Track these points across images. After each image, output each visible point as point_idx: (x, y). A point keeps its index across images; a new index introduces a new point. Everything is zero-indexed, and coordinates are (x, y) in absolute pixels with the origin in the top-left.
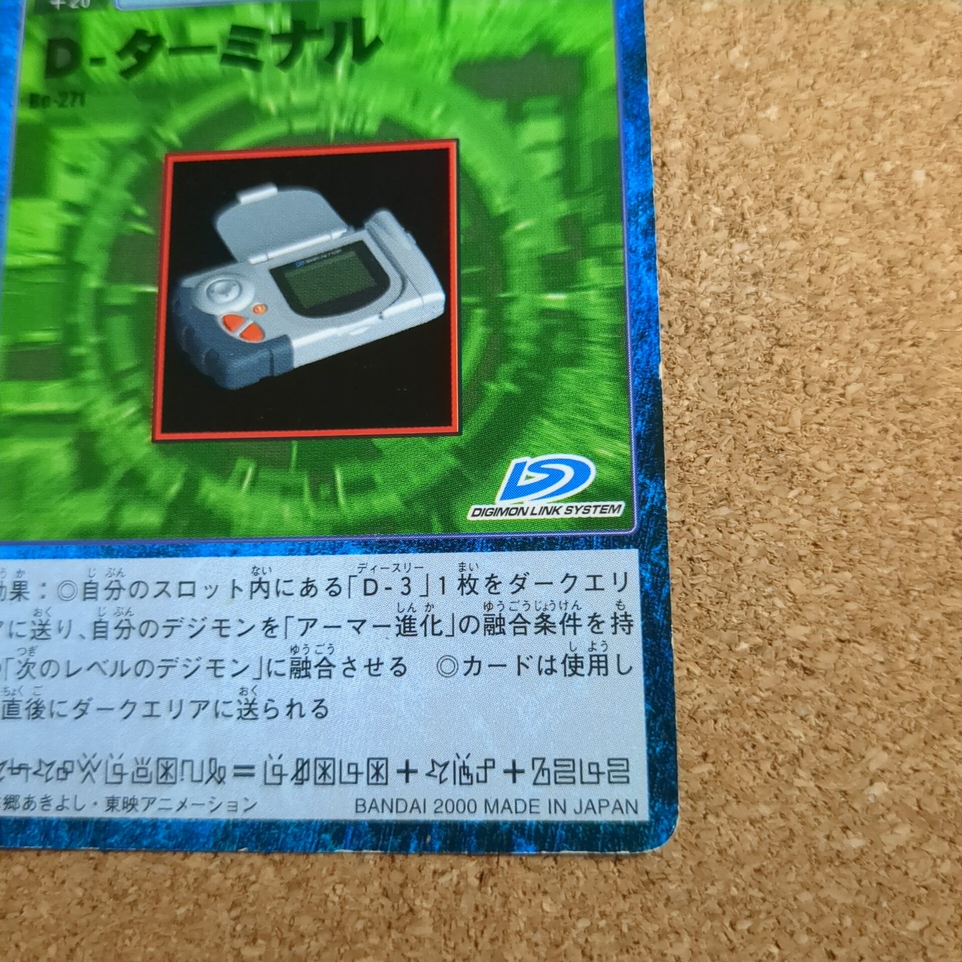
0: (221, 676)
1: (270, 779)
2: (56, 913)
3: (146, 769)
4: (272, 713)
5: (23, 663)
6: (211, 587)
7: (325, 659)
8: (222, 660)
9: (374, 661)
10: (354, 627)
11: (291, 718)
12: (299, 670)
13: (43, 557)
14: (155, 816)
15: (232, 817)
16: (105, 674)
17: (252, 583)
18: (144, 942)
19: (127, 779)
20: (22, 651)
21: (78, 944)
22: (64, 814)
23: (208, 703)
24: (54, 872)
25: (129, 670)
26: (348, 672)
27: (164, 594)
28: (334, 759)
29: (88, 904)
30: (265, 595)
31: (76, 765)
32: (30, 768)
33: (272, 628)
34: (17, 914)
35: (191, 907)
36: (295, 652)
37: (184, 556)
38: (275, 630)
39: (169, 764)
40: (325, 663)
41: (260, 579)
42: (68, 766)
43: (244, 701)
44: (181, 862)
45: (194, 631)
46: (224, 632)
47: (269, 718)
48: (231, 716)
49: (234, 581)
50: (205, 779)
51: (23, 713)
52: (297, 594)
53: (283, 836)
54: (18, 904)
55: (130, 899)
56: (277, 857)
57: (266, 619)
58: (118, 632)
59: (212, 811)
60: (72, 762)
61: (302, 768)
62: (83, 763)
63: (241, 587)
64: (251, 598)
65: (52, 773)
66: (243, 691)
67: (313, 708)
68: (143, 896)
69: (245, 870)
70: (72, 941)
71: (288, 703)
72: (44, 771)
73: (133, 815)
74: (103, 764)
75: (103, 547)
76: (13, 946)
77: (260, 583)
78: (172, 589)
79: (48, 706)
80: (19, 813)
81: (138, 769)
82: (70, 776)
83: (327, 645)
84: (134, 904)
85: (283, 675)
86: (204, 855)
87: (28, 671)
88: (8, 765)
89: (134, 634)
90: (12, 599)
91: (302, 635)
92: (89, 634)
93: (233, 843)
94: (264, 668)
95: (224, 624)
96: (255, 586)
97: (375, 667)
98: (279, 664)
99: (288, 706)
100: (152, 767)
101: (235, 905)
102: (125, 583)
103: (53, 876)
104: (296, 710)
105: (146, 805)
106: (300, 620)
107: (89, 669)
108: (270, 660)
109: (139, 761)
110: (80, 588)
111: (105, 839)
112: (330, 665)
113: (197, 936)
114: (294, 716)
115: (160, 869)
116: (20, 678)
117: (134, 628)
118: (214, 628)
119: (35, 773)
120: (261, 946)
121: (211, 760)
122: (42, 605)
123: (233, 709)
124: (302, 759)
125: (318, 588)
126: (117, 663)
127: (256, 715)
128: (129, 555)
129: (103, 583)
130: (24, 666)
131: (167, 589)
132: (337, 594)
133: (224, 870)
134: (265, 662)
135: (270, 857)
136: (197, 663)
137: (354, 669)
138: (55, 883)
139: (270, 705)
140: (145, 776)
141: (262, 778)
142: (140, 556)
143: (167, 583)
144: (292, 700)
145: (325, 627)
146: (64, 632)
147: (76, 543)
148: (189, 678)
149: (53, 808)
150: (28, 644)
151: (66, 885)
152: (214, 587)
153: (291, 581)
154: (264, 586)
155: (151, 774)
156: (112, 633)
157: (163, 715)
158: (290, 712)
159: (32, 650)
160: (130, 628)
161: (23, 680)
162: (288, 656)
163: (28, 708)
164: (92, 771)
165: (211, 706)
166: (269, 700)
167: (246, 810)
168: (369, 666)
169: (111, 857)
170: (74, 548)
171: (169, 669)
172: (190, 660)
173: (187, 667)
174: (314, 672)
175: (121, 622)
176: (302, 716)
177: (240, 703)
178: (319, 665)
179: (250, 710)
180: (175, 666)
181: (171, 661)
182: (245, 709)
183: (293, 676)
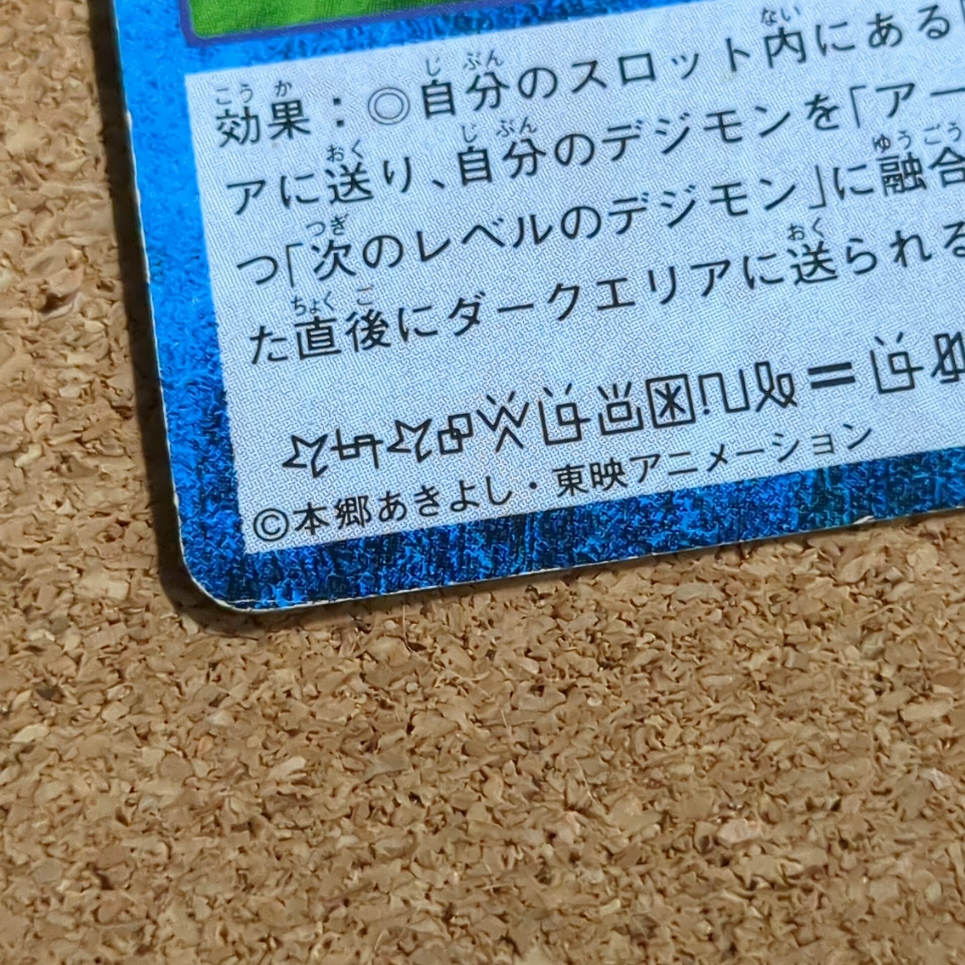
0: (745, 212)
1: (889, 380)
2: (488, 713)
3: (627, 404)
4: (865, 262)
5: (323, 250)
6: (684, 58)
7: (947, 150)
8: (739, 184)
11: (905, 264)
12: (900, 178)
13: (325, 51)
14: (662, 489)
15: (825, 462)
16: (501, 244)
17: (767, 39)
18: (691, 735)
19: (591, 429)
20: (317, 228)
21: (547, 766)
22: (469, 516)
23: (727, 263)
24: (465, 639)
25: (550, 229)
27: (591, 84)
29: (553, 684)
30: (799, 55)
31: (476, 420)
32: (381, 442)
33: (827, 112)
34: (402, 733)
35: (777, 651)
36: (885, 148)
37: (616, 10)
38: (834, 115)
39: (672, 389)
40: (948, 157)
41: (781, 30)
42: (461, 424)
43: (800, 250)
44: (735, 570)
45: (669, 140)
46: (732, 133)
47: (860, 272)
48: (780, 280)
49: (729, 41)
50: (753, 405)
51: (342, 340)
52: (863, 45)
53: (940, 480)
54: (400, 713)
55: (641, 659)
56: (934, 526)
57: (811, 98)
58: (513, 164)
59: (781, 460)
60: (467, 416)
61: (950, 351)
62: (491, 413)
63: (745, 48)
64: (771, 64)
65: (430, 442)
66: (794, 231)
67: (945, 242)
68: (669, 648)
69: (873, 560)
70: (534, 763)
71: (893, 238)
72: (411, 439)
73: (617, 493)
74: (533, 408)
75: (446, 18)
76: (403, 800)
77: (783, 36)
78: (608, 71)
79: (393, 321)
80: (375, 529)
81: (610, 407)
82: (466, 442)
83: (946, 126)
84: (653, 667)
85: (871, 191)
86: (780, 549)
87: (337, 261)
88: (332, 441)
89: (547, 163)
90: (274, 137)
91: (892, 114)
92: (453, 177)
93: (841, 511)
94: (829, 185)
95: (727, 119)
96: (775, 44)
98: (855, 173)
99: (893, 245)
100: (638, 399)
101: (868, 629)
102: (508, 75)
103: (465, 648)
104: (911, 249)
105: (640, 471)
106: (879, 90)
107: (465, 241)
108: (836, 170)
109: (609, 392)
110: (416, 97)
111: (568, 550)
112: (961, 160)
113: (803, 701)
114: (910, 261)
115: (692, 590)
116: (322, 279)
117: (543, 154)
118: (707, 129)
119: (392, 449)
120: (943, 697)
121: (757, 365)
122: (343, 139)
123: (782, 267)
124: (946, 336)
125: (903, 29)
126: (521, 220)
127: (833, 272)
128: (503, 23)
129: (461, 81)
130: (326, 256)
131: (596, 74)
132: (942, 34)
133: (829, 567)
134: (828, 175)
135: (920, 528)
136: (688, 198)
138: (473, 658)
139: (857, 248)
140: (629, 417)
141: (873, 382)
142: (526, 22)
143: (594, 64)
144: (898, 233)
145: (935, 94)
146: (399, 179)
147: (388, 18)
148: (676, 227)
149: (444, 508)
150: (327, 212)
151: (497, 657)
152: (691, 59)
153: (845, 24)
154: (793, 41)
155: (639, 410)
156: (501, 168)
157: (639, 300)
158: (901, 254)
159: (338, 222)
160: (535, 152)
161: (328, 282)
162: (872, 157)
163: (352, 330)
164: (512, 427)
165: (736, 269)
166: (852, 240)
167: (851, 447)
169: (583, 585)
170: (387, 28)
171: (635, 216)
172: (672, 194)
173: (669, 206)
174: (932, 177)
175: (514, 144)
176: (926, 258)
177: (795, 255)
178: (938, 163)
179: (818, 264)
180: (644, 209)
181: (635, 199)
182: (806, 264)
183: (890, 190)
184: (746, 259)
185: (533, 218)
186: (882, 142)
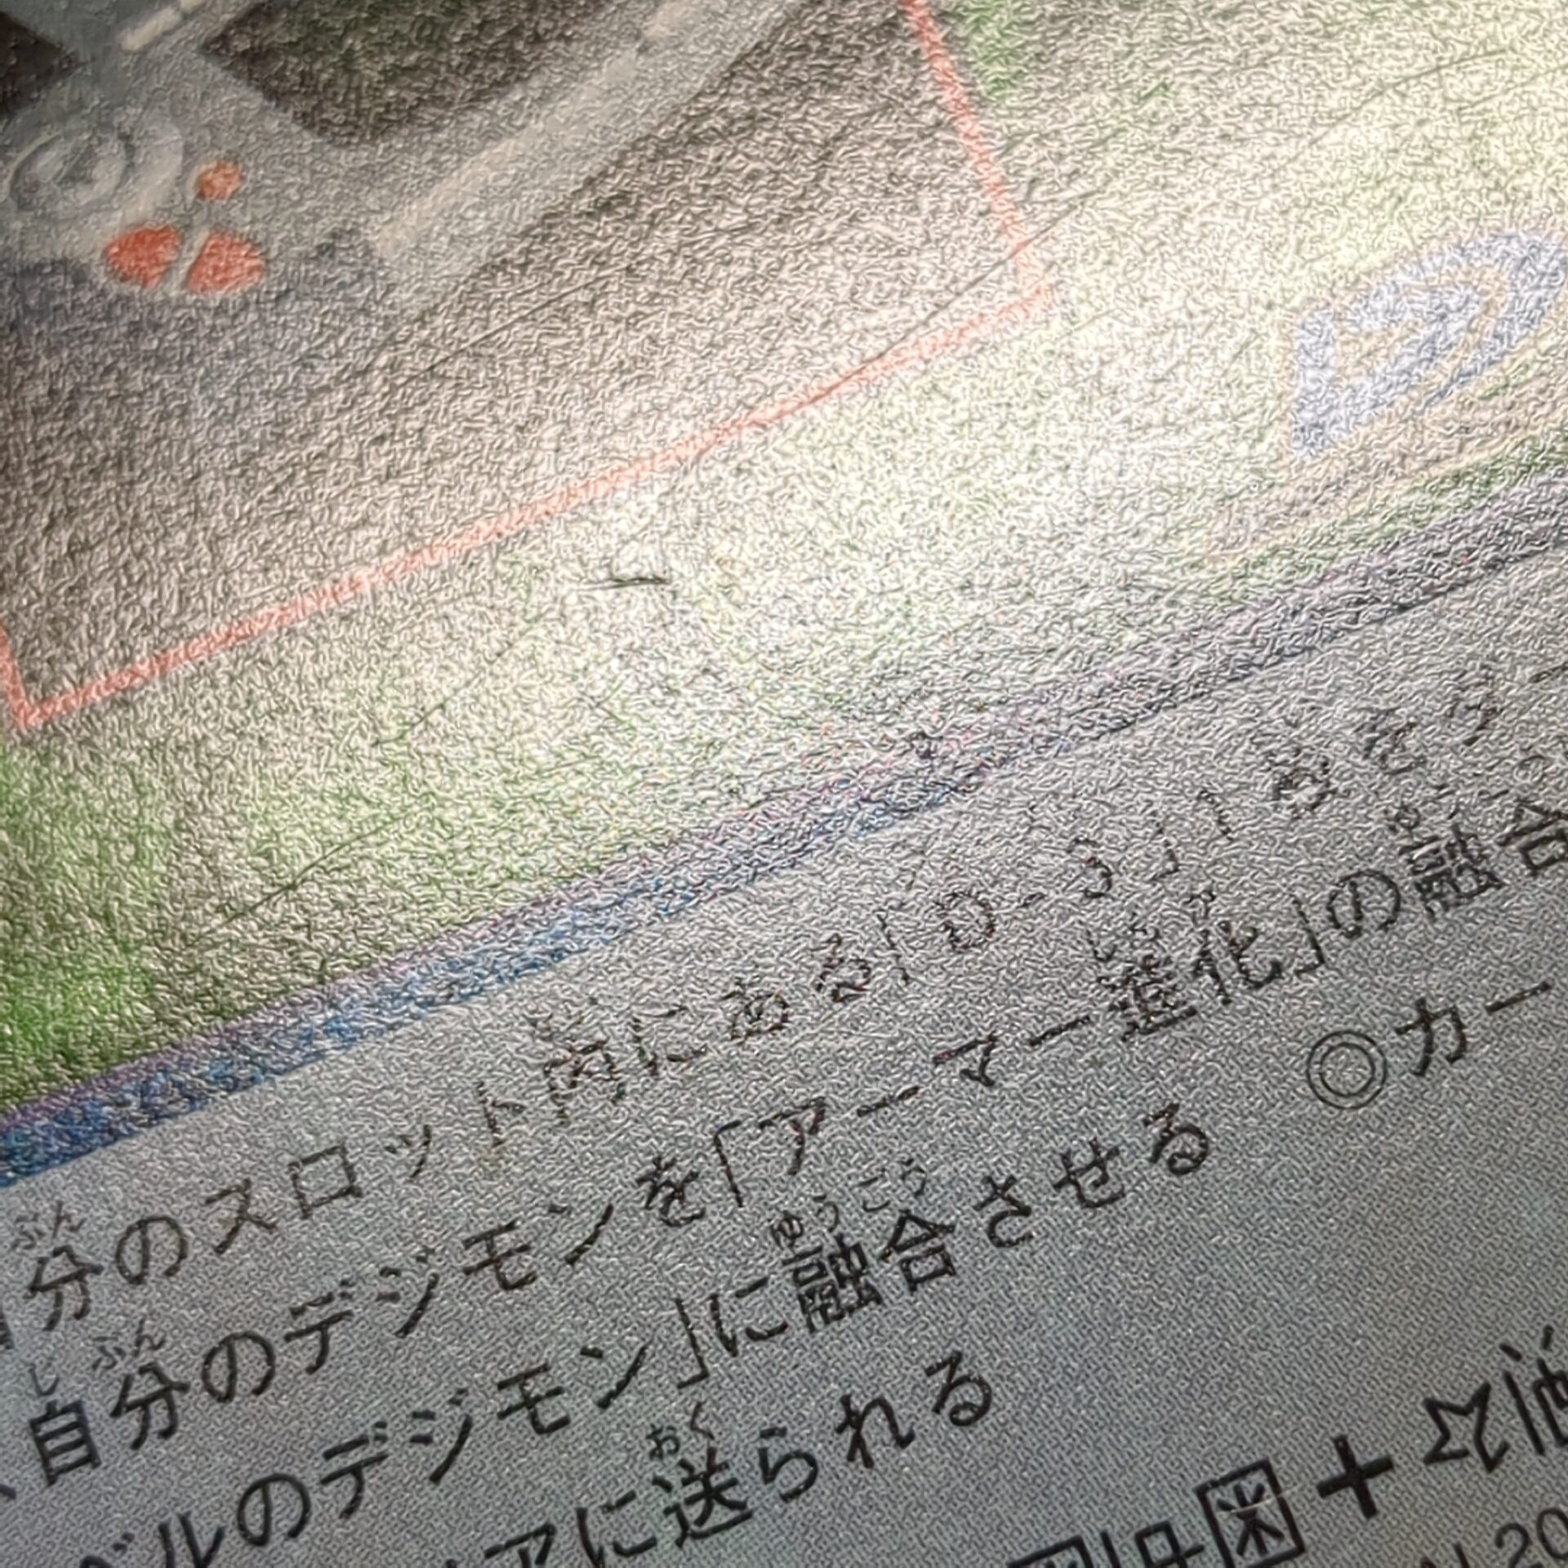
0: (564, 1422)
4: (796, 1475)
6: (405, 1138)
7: (906, 1217)
8: (542, 1369)
9: (1083, 1157)
10: (966, 1073)
11: (868, 1462)
12: (831, 1293)
17: (548, 1067)
23: (548, 1533)
25: (219, 1536)
26: (1009, 1228)
27: (246, 1228)
28: (1078, 1543)
30: (609, 1090)
33: (678, 1191)
36: (794, 1239)
38: (692, 1193)
40: (912, 1230)
41: (571, 1044)
43: (675, 1478)
45: (405, 1308)
46: (514, 1269)
47: (790, 1496)
48: (650, 1544)
52: (720, 1045)
57: (644, 1168)
58: (131, 1422)
63: (512, 1095)
66: (661, 1440)
67: (932, 1399)
71: (838, 1415)
77: (575, 1055)
78: (271, 1199)
83: (895, 1171)
85: (782, 1329)
89: (194, 1406)
91: (795, 1169)
92: (29, 1470)
94: (705, 1332)
95: (503, 1243)
96: (562, 1075)
97: (1095, 1174)
98: (750, 1300)
99: (840, 1430)
102: (96, 1245)
104: (875, 1429)
106: (764, 1125)
108: (713, 1300)
112: (935, 1230)
114: (876, 1453)
117: (184, 1388)
118: (471, 1270)
125: (786, 994)
126: (164, 1531)
127: (741, 1505)
131: (253, 1210)
132: (859, 990)
134: (699, 1314)
136: (459, 1414)
137: (1025, 1212)
139: (776, 1450)
143: (243, 1188)
144: (846, 1401)
145: (863, 1112)
148: (448, 1478)
152: (418, 1139)
153: (679, 1008)
154: (595, 1063)
156: (111, 1435)
158: (858, 1442)
160: (168, 1390)
162: (771, 1261)
165: (565, 1540)
166: (767, 1434)
168: (1070, 1180)
171: (366, 1474)
172: (428, 1415)
173: (426, 1440)
174: (886, 1276)
175: (127, 1383)
176: (903, 1442)
177: (668, 1487)
178: (895, 1245)
179: (712, 1496)
180: (381, 1458)
181: (361, 1442)
182: (691, 1501)
183: (817, 1320)
184: (582, 1514)
185: (184, 1521)
186: (786, 1229)
